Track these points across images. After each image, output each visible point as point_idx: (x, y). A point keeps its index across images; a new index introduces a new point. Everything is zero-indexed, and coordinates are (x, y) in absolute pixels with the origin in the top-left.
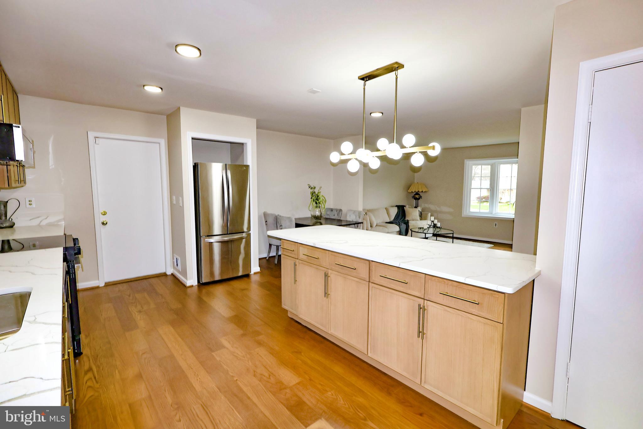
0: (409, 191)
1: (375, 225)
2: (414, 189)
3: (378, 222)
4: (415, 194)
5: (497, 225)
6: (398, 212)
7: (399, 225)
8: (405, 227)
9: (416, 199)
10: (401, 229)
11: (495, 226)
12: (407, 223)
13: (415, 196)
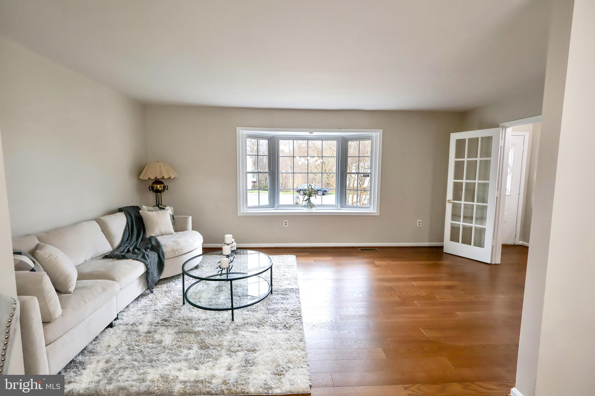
0: (141, 177)
1: (74, 275)
2: (152, 174)
3: (81, 261)
4: (154, 183)
5: (287, 223)
6: (127, 223)
7: (144, 259)
8: (156, 259)
9: (157, 191)
10: (149, 266)
11: (285, 226)
12: (157, 248)
13: (155, 186)
